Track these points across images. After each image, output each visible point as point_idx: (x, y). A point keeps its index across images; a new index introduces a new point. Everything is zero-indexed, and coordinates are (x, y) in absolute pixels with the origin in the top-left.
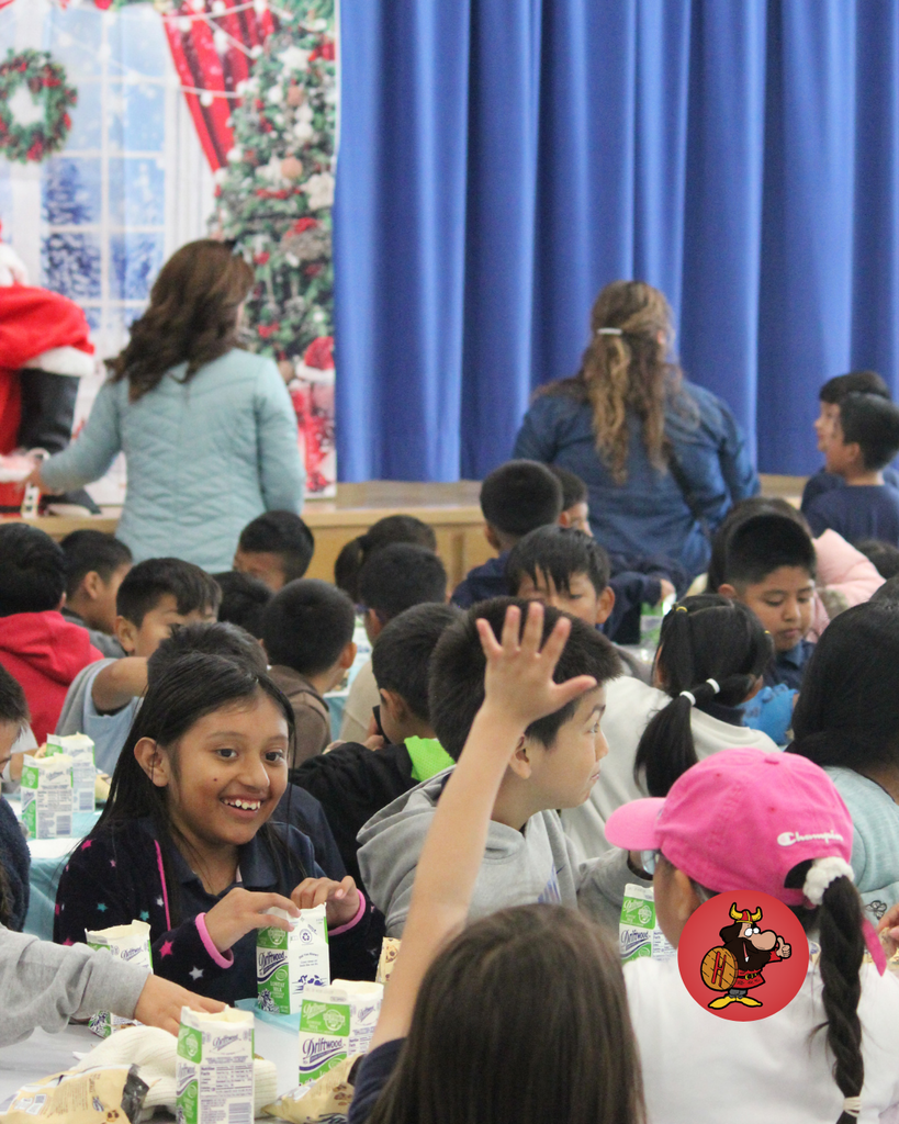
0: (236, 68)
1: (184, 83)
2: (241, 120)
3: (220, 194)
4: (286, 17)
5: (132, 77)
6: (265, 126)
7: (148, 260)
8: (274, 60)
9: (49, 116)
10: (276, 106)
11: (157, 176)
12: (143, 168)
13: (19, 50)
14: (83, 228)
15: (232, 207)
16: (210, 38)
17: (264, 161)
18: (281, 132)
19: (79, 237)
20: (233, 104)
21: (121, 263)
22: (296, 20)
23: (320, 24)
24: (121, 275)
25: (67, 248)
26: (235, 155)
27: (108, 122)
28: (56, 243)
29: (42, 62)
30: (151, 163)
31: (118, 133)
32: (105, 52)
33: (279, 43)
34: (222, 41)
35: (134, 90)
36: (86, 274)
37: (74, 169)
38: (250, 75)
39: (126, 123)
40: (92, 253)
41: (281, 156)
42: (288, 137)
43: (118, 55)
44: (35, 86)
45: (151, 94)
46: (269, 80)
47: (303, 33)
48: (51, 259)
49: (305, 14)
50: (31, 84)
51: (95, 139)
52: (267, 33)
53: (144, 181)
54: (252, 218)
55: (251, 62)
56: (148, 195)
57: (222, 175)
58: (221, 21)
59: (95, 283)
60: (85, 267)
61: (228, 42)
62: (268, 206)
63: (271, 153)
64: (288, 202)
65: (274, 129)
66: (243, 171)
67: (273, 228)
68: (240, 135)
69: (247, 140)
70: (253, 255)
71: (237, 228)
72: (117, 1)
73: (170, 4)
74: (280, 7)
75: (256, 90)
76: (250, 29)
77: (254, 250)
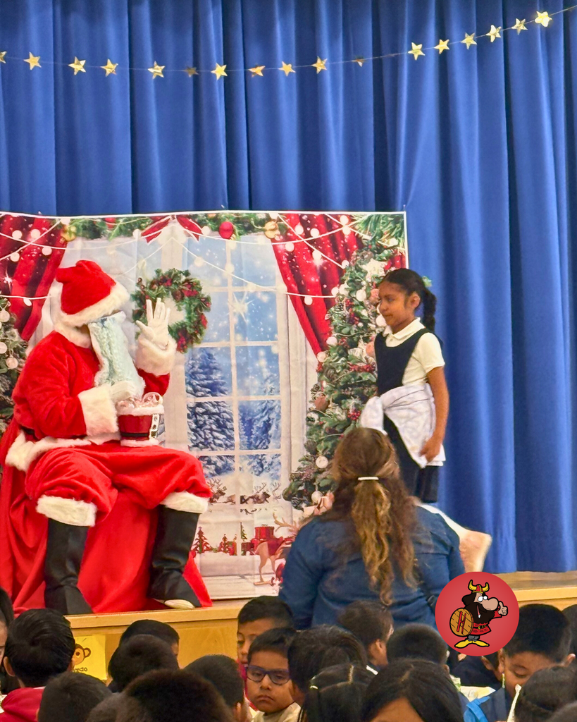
0: (330, 277)
1: (290, 289)
2: (336, 315)
3: (322, 369)
4: (366, 237)
5: (251, 287)
6: (353, 318)
7: (269, 419)
8: (359, 270)
9: (190, 318)
10: (362, 303)
11: (272, 358)
12: (262, 353)
13: (164, 271)
14: (219, 398)
15: (330, 379)
16: (310, 256)
17: (355, 345)
18: (366, 322)
19: (217, 405)
20: (329, 303)
21: (248, 423)
22: (374, 239)
23: (393, 242)
24: (248, 432)
25: (207, 413)
26: (332, 341)
27: (234, 321)
28: (200, 410)
29: (184, 278)
30: (268, 349)
31: (242, 328)
32: (230, 268)
33: (363, 257)
34: (318, 258)
35: (252, 297)
36: (223, 432)
37: (210, 356)
38: (342, 282)
39: (247, 321)
40: (226, 416)
41: (366, 340)
42: (372, 326)
43: (238, 272)
44: (178, 297)
45: (265, 299)
46: (356, 285)
47: (380, 249)
48: (196, 422)
49: (381, 235)
50: (175, 296)
51: (224, 333)
52: (353, 250)
53: (263, 363)
54: (345, 386)
55: (341, 272)
56: (266, 373)
57: (322, 356)
58: (316, 243)
59: (230, 438)
60: (222, 427)
61: (323, 258)
62: (358, 377)
63: (359, 339)
64: (373, 374)
65: (361, 321)
66: (338, 352)
67: (362, 393)
68: (335, 326)
69: (341, 330)
70: (347, 414)
71: (336, 394)
72: (237, 231)
73: (278, 232)
74: (362, 231)
75: (346, 293)
76: (340, 248)
77: (348, 410)
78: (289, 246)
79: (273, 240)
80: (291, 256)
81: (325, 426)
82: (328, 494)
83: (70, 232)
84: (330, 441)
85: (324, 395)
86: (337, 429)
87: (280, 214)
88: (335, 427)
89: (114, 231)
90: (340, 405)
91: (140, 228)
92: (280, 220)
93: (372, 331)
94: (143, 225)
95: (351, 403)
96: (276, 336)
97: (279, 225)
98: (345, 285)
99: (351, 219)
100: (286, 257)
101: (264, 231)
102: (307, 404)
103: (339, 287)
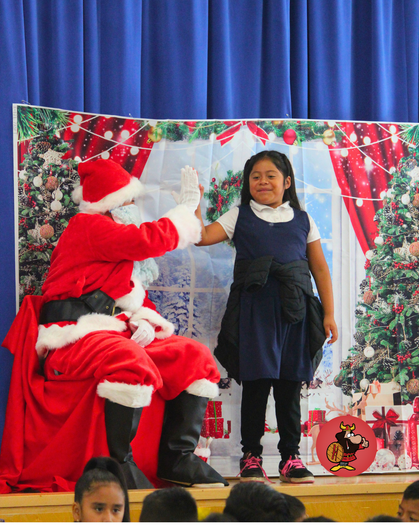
0: (378, 181)
1: (344, 192)
2: (383, 217)
3: (369, 266)
4: (412, 146)
5: (310, 189)
6: (399, 220)
8: (404, 176)
10: (406, 207)
13: (235, 172)
15: (377, 275)
16: (362, 162)
17: (400, 245)
18: (410, 224)
20: (377, 206)
26: (379, 240)
33: (408, 164)
34: (369, 164)
35: (311, 198)
38: (389, 187)
41: (410, 240)
42: (415, 227)
45: (322, 200)
46: (401, 189)
52: (399, 157)
54: (391, 283)
55: (389, 177)
57: (370, 254)
58: (368, 150)
61: (373, 163)
62: (402, 274)
63: (403, 239)
64: (416, 272)
65: (405, 222)
66: (384, 251)
67: (406, 290)
68: (382, 227)
69: (387, 231)
70: (393, 309)
71: (382, 290)
72: (299, 138)
73: (334, 139)
74: (408, 141)
75: (393, 196)
76: (388, 156)
77: (393, 304)
78: (344, 152)
79: (330, 147)
80: (345, 161)
81: (372, 319)
82: (374, 381)
83: (156, 133)
84: (376, 332)
85: (371, 290)
86: (383, 322)
87: (337, 123)
88: (381, 319)
89: (194, 134)
90: (386, 299)
91: (216, 132)
92: (337, 129)
93: (414, 232)
94: (218, 129)
95: (396, 298)
96: (331, 234)
97: (336, 133)
98: (391, 190)
99: (399, 129)
100: (341, 162)
101: (323, 138)
102: (356, 298)
103: (386, 191)
